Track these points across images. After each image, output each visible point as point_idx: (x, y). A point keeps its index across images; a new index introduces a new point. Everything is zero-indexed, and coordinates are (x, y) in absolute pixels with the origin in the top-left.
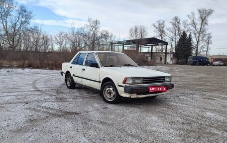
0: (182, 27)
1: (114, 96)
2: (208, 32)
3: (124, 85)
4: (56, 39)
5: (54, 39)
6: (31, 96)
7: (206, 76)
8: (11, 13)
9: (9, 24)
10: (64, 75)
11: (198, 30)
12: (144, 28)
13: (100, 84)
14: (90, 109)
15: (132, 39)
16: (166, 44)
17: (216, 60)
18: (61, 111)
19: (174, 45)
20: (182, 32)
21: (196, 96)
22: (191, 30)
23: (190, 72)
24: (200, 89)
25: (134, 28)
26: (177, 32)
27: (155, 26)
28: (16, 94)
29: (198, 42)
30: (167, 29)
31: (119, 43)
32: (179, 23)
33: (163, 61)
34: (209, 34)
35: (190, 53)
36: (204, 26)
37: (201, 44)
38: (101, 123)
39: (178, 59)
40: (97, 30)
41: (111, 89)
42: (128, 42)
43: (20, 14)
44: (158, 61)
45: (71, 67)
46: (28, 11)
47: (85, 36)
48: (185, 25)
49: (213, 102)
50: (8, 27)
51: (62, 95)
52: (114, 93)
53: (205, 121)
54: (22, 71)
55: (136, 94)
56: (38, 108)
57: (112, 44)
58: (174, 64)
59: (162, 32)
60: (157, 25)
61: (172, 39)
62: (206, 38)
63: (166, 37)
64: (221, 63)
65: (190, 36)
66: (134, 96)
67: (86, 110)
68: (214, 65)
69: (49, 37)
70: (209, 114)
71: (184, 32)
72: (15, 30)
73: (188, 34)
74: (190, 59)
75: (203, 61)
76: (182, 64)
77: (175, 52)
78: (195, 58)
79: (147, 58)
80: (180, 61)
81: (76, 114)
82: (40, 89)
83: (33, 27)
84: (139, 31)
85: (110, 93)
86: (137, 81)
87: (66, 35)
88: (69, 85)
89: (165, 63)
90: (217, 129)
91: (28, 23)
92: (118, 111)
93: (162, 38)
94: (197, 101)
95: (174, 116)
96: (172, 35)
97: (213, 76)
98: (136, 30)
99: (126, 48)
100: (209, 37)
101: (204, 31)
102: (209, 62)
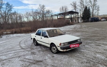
0: (85, 4)
1: (56, 50)
2: (97, 5)
3: (60, 46)
4: (25, 16)
5: (24, 16)
6: (20, 52)
7: (97, 29)
8: (3, 7)
9: (2, 12)
10: (33, 39)
11: (93, 5)
12: (67, 7)
13: (50, 45)
14: (47, 58)
15: (61, 13)
16: (78, 13)
17: (102, 18)
18: (35, 61)
19: (82, 13)
20: (85, 6)
21: (92, 44)
22: (89, 5)
23: (90, 28)
24: (94, 39)
25: (62, 7)
26: (82, 7)
27: (72, 5)
28: (13, 52)
29: (93, 10)
30: (78, 6)
31: (55, 15)
32: (83, 2)
33: (77, 21)
34: (98, 6)
35: (90, 17)
36: (95, 2)
37: (95, 11)
38: (52, 66)
39: (84, 20)
40: (44, 10)
41: (55, 47)
42: (60, 14)
43: (7, 6)
44: (74, 22)
45: (36, 36)
46: (10, 5)
47: (39, 13)
48: (86, 2)
49: (100, 48)
50: (2, 13)
51: (33, 51)
52: (56, 49)
53: (96, 60)
54: (12, 36)
55: (66, 50)
56: (25, 60)
57: (52, 16)
58: (82, 22)
59: (75, 7)
60: (73, 4)
61: (80, 10)
62: (97, 8)
63: (77, 10)
64: (105, 20)
65: (89, 8)
66: (65, 50)
67: (45, 58)
68: (101, 21)
69: (22, 16)
70: (98, 55)
71: (86, 6)
72: (5, 15)
73: (88, 7)
74: (90, 19)
75: (96, 20)
76: (86, 22)
77: (82, 16)
78: (92, 19)
79: (69, 21)
80: (85, 21)
81: (41, 61)
82: (23, 48)
83: (14, 12)
84: (64, 9)
85: (54, 49)
86: (65, 44)
87: (29, 14)
88: (35, 44)
89: (78, 22)
90: (101, 64)
91: (11, 11)
92: (59, 58)
93: (75, 10)
94: (93, 47)
95: (83, 58)
96: (80, 8)
97: (101, 29)
98: (63, 8)
99: (59, 17)
100: (98, 7)
101: (95, 5)
102: (99, 20)
